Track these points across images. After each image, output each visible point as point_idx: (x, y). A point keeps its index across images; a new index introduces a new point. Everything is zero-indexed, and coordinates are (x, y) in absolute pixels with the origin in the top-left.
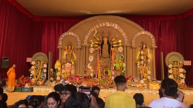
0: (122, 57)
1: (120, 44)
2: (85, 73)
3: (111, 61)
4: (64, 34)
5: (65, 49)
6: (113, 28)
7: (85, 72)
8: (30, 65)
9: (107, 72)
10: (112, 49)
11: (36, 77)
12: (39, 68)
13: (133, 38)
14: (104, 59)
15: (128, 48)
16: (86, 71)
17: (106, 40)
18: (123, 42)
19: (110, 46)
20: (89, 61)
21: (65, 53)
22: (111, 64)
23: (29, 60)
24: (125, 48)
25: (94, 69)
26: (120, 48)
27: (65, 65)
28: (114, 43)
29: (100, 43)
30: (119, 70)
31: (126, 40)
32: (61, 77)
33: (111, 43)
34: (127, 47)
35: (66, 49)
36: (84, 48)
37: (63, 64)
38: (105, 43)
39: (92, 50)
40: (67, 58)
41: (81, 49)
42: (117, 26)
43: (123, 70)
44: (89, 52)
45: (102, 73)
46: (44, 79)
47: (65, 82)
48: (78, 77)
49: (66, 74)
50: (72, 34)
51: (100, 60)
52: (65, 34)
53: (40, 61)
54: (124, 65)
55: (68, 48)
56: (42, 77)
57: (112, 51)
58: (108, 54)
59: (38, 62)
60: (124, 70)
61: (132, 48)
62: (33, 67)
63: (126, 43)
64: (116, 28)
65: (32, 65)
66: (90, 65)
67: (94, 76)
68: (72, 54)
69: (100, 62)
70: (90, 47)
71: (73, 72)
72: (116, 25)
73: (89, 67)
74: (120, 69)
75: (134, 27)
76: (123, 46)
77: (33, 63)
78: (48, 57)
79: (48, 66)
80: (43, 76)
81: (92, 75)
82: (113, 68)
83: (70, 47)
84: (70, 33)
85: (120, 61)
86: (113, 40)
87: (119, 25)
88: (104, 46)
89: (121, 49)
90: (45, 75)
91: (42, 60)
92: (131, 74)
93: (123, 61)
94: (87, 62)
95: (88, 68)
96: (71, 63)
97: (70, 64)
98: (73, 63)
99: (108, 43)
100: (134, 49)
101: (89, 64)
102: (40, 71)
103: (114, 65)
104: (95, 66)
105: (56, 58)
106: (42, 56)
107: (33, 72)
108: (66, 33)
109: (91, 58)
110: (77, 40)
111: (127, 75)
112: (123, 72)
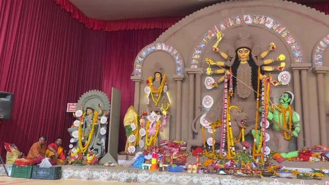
0: (290, 96)
1: (283, 65)
2: (194, 138)
3: (260, 105)
4: (146, 48)
5: (148, 82)
6: (262, 27)
7: (195, 134)
8: (71, 118)
9: (249, 137)
10: (261, 76)
11: (83, 144)
12: (89, 125)
13: (315, 47)
14: (241, 103)
15: (304, 73)
17: (244, 55)
18: (290, 59)
19: (255, 69)
20: (202, 109)
21: (148, 90)
22: (260, 113)
23: (71, 107)
24: (296, 74)
25: (216, 128)
26: (282, 73)
27: (148, 117)
28: (266, 62)
29: (230, 64)
30: (282, 131)
31: (297, 54)
32: (137, 146)
33: (258, 63)
34: (300, 71)
35: (151, 81)
36: (192, 77)
37: (142, 115)
38: (244, 62)
39: (209, 82)
40: (151, 101)
41: (183, 80)
42: (272, 21)
43: (293, 129)
44: (203, 87)
45: (237, 137)
46: (100, 151)
47: (146, 157)
48: (176, 146)
49: (149, 138)
50: (164, 48)
51: (230, 104)
52: (149, 49)
53: (93, 110)
54: (297, 117)
55: (154, 80)
56: (96, 147)
57: (261, 81)
58: (251, 88)
59: (89, 111)
60: (298, 129)
61: (315, 73)
62: (77, 123)
63: (298, 62)
64: (269, 26)
65: (75, 119)
66: (206, 118)
67: (217, 145)
68: (163, 94)
69: (232, 110)
70: (204, 75)
71: (164, 135)
72: (268, 19)
73: (204, 122)
74: (285, 126)
75: (317, 21)
76: (291, 70)
77: (78, 113)
78: (110, 97)
79: (108, 120)
80: (98, 144)
81: (210, 142)
82: (268, 124)
83: (158, 76)
84: (159, 46)
85: (285, 106)
86: (264, 54)
87: (277, 19)
89: (284, 77)
90: (103, 141)
91: (96, 107)
92: (316, 142)
93: (293, 106)
94: (198, 110)
95: (201, 126)
96: (161, 114)
97: (159, 117)
98: (165, 113)
99: (251, 61)
100: (320, 76)
101: (204, 115)
102: (92, 131)
103: (270, 116)
104: (217, 120)
105: (127, 102)
106: (98, 97)
107: (76, 134)
108: (150, 45)
109: (208, 102)
110: (174, 60)
111: (305, 145)
112: (295, 133)
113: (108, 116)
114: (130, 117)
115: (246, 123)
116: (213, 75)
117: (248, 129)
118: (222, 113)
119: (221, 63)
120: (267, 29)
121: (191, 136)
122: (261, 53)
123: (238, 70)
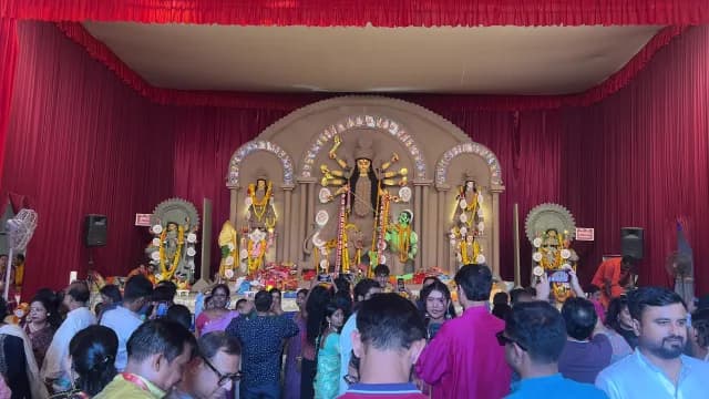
0: (409, 216)
1: (405, 178)
2: (304, 260)
3: (378, 225)
4: (244, 146)
5: (249, 192)
6: (385, 132)
7: (306, 256)
8: (146, 236)
10: (381, 192)
11: (167, 268)
12: (173, 245)
13: (439, 161)
14: (358, 221)
15: (426, 189)
16: (308, 252)
17: (364, 167)
19: (375, 183)
20: (315, 226)
21: (250, 201)
22: (378, 234)
23: (142, 220)
24: (418, 189)
25: (331, 248)
27: (250, 236)
28: (387, 175)
29: (348, 176)
30: (399, 253)
31: (421, 168)
32: (236, 269)
33: (379, 176)
34: (422, 187)
35: (252, 189)
36: (304, 187)
37: (242, 234)
38: (364, 174)
39: (325, 195)
40: (253, 215)
41: (293, 191)
42: (396, 128)
43: (410, 250)
44: (317, 200)
45: (353, 258)
46: (189, 276)
47: (251, 283)
48: (284, 269)
49: (253, 261)
50: (269, 148)
51: (347, 222)
52: (250, 148)
53: (177, 225)
54: (415, 237)
55: (256, 188)
56: (183, 271)
57: (380, 198)
58: (369, 206)
59: (172, 227)
60: (414, 250)
61: (437, 190)
62: (156, 242)
63: (421, 178)
64: (393, 132)
65: (153, 236)
66: (320, 237)
67: (332, 268)
68: (268, 206)
69: (349, 230)
70: (318, 185)
71: (270, 257)
72: (393, 124)
73: (317, 242)
74: (402, 248)
75: (443, 129)
76: (412, 186)
77: (157, 229)
78: (200, 211)
79: (199, 238)
80: (186, 268)
81: (324, 264)
82: (385, 245)
83: (262, 184)
84: (262, 144)
85: (404, 226)
86: (385, 166)
87: (403, 125)
88: (359, 184)
89: (405, 193)
90: (192, 264)
91: (181, 221)
92: (432, 262)
94: (310, 228)
95: (314, 246)
96: (266, 231)
97: (264, 234)
98: (271, 230)
99: (371, 174)
100: (442, 194)
101: (317, 234)
102: (178, 253)
103: (388, 237)
104: (332, 239)
105: (221, 215)
106: (183, 208)
107: (156, 256)
108: (249, 144)
109: (323, 219)
110: (282, 164)
111: (421, 266)
112: (411, 256)
113: (199, 234)
114: (227, 236)
115: (364, 244)
116: (330, 186)
117: (366, 249)
118: (339, 228)
119: (339, 174)
120: (391, 135)
121: (301, 256)
122: (382, 164)
123: (357, 184)
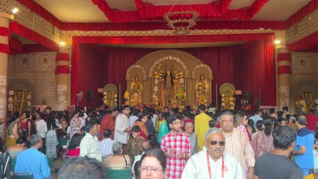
1: (182, 76)
3: (173, 91)
5: (133, 81)
6: (175, 61)
7: (151, 101)
8: (102, 95)
9: (170, 101)
10: (174, 80)
11: (109, 105)
12: (110, 98)
13: (192, 70)
14: (167, 90)
15: (188, 79)
17: (169, 73)
18: (184, 74)
19: (172, 77)
20: (154, 91)
21: (133, 84)
22: (173, 94)
23: (100, 90)
24: (186, 80)
25: (159, 98)
26: (181, 79)
27: (134, 95)
28: (176, 75)
29: (164, 75)
31: (187, 72)
33: (173, 75)
36: (150, 79)
37: (131, 94)
39: (156, 81)
40: (134, 88)
41: (146, 80)
43: (183, 98)
44: (154, 84)
45: (165, 102)
49: (135, 102)
50: (139, 67)
51: (164, 90)
52: (132, 67)
54: (185, 94)
55: (135, 80)
57: (174, 82)
58: (170, 85)
59: (110, 93)
60: (185, 98)
61: (192, 79)
62: (105, 97)
63: (187, 75)
64: (178, 61)
65: (104, 95)
67: (159, 104)
68: (139, 85)
69: (164, 92)
70: (154, 79)
71: (140, 101)
72: (177, 58)
73: (154, 96)
74: (181, 98)
76: (184, 78)
77: (105, 93)
78: (118, 88)
79: (118, 96)
80: (114, 105)
83: (137, 78)
84: (136, 66)
85: (182, 91)
86: (175, 72)
87: (181, 59)
88: (167, 78)
89: (182, 81)
90: (116, 104)
91: (112, 91)
92: (190, 103)
93: (184, 91)
94: (152, 92)
95: (153, 98)
97: (138, 94)
98: (140, 93)
99: (171, 75)
100: (193, 81)
101: (154, 94)
103: (176, 95)
104: (159, 95)
105: (124, 89)
107: (105, 102)
108: (133, 65)
109: (156, 89)
110: (143, 72)
112: (184, 100)
113: (118, 95)
114: (127, 95)
115: (169, 97)
116: (158, 79)
117: (169, 99)
118: (161, 92)
119: (161, 75)
121: (149, 101)
